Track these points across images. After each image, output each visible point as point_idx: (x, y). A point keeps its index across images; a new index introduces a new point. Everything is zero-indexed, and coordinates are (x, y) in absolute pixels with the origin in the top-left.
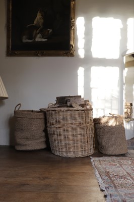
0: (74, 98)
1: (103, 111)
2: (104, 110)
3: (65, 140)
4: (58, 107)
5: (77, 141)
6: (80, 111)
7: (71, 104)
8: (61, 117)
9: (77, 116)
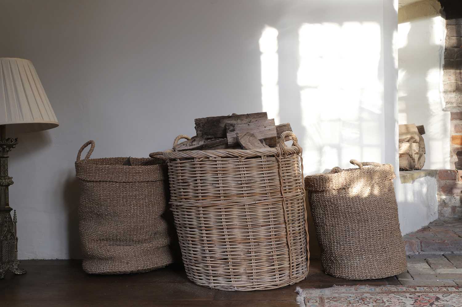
0: (246, 121)
1: (335, 151)
2: (339, 149)
6: (263, 159)
7: (237, 138)
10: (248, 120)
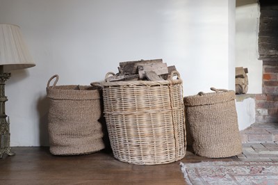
0: (150, 64)
3: (137, 136)
4: (124, 80)
5: (158, 136)
6: (161, 87)
7: (145, 74)
8: (129, 97)
9: (156, 95)
10: (151, 64)
